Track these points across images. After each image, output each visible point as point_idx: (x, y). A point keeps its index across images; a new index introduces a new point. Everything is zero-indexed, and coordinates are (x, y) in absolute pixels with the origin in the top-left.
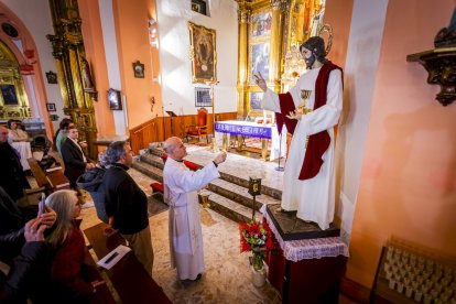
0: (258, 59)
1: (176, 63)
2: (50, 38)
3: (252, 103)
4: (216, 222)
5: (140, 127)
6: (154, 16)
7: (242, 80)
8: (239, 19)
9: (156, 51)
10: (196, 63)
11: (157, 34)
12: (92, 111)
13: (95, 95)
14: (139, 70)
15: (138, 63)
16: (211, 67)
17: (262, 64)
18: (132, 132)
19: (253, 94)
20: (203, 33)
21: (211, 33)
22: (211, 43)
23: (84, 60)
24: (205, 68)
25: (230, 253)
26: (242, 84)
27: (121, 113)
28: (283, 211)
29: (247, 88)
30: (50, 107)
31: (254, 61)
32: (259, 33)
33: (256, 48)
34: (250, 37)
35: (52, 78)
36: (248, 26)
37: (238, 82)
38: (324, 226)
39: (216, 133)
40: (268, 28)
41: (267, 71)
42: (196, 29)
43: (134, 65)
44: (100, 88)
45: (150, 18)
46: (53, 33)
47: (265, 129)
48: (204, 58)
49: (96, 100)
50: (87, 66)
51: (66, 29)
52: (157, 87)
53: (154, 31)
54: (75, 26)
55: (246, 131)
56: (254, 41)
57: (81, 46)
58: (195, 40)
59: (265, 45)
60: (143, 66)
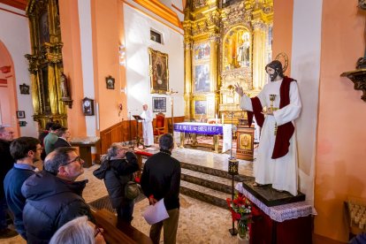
0: (200, 76)
1: (139, 78)
2: (28, 57)
3: (196, 109)
4: (191, 205)
5: (109, 129)
6: (123, 43)
7: (188, 91)
8: (185, 47)
9: (123, 69)
10: (154, 78)
11: (125, 56)
12: (65, 117)
13: (70, 103)
14: (111, 83)
15: (110, 78)
16: (165, 81)
17: (203, 79)
18: (102, 134)
19: (196, 102)
20: (159, 56)
21: (164, 56)
22: (165, 63)
23: (63, 75)
24: (160, 82)
25: (212, 228)
26: (188, 95)
27: (93, 117)
28: (258, 185)
29: (192, 97)
30: (20, 114)
31: (197, 77)
32: (200, 57)
33: (197, 68)
34: (194, 60)
35: (25, 89)
36: (191, 52)
37: (185, 93)
38: (294, 193)
39: (175, 132)
40: (207, 54)
41: (208, 85)
42: (154, 54)
43: (107, 79)
44: (76, 97)
45: (120, 44)
46: (30, 53)
47: (217, 127)
48: (160, 75)
49: (71, 107)
50: (66, 79)
51: (48, 50)
52: (124, 97)
53: (123, 54)
54: (57, 48)
55: (201, 129)
56: (196, 62)
57: (60, 64)
58: (153, 61)
59: (206, 65)
60: (114, 80)
